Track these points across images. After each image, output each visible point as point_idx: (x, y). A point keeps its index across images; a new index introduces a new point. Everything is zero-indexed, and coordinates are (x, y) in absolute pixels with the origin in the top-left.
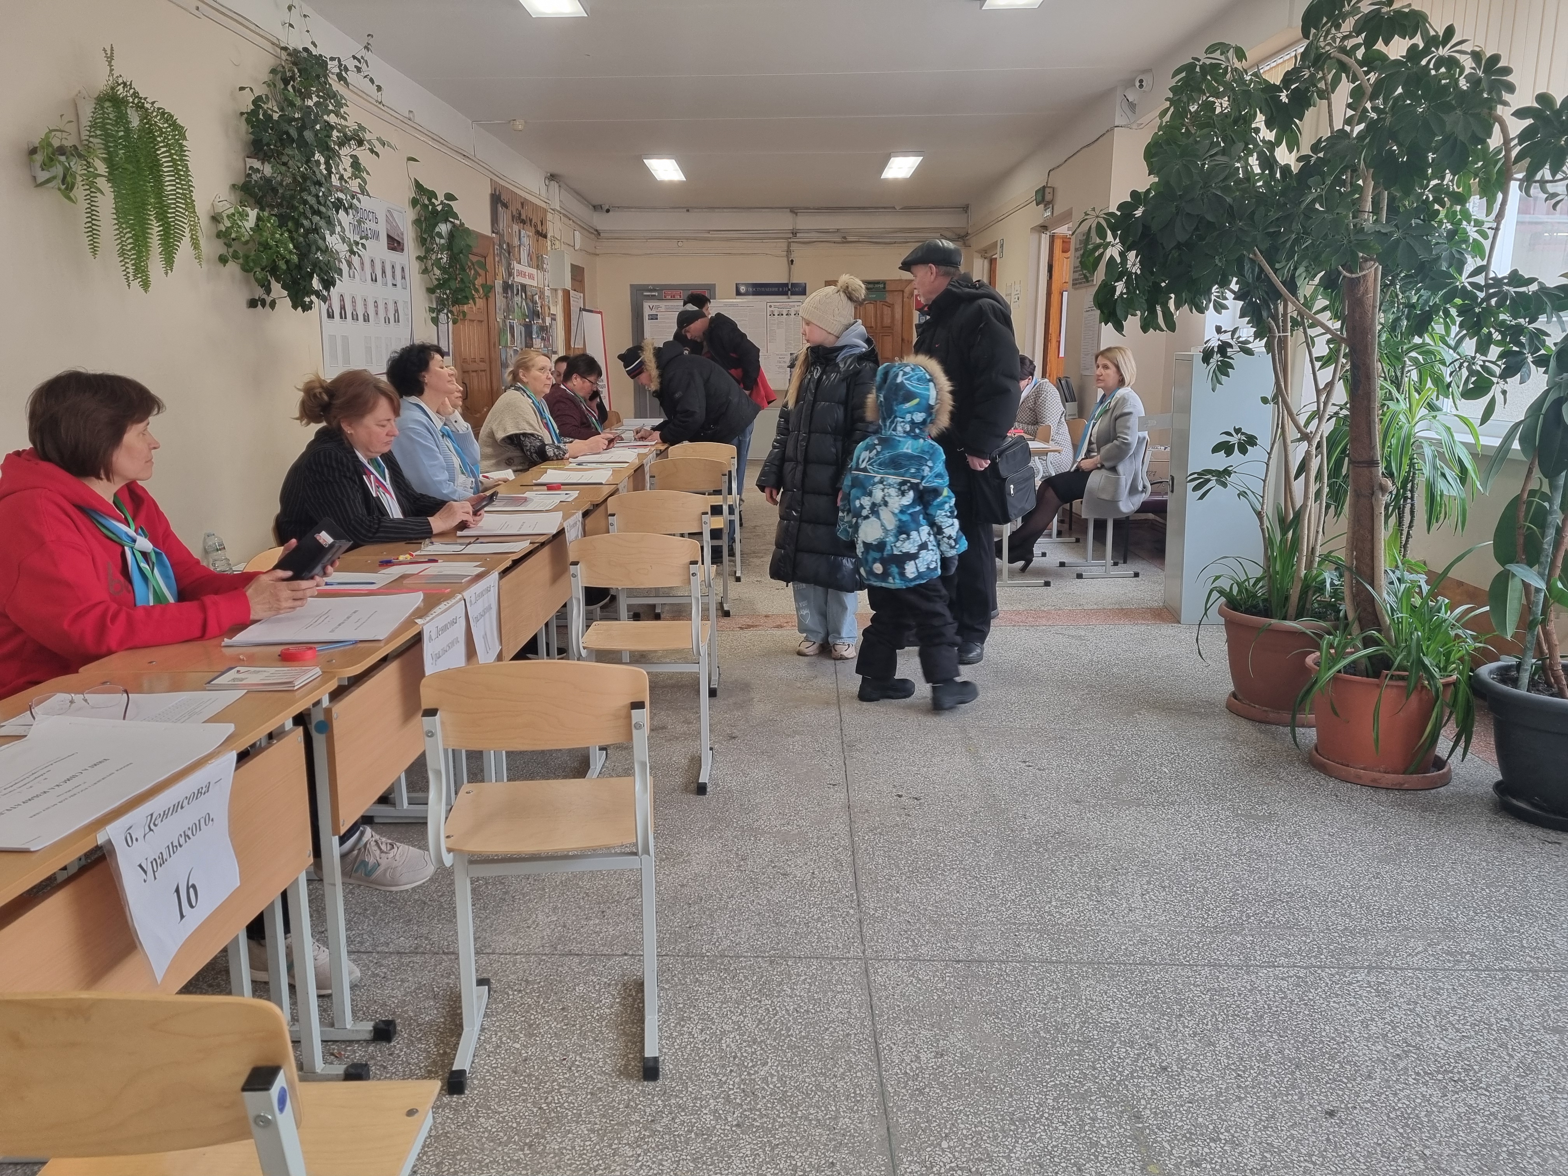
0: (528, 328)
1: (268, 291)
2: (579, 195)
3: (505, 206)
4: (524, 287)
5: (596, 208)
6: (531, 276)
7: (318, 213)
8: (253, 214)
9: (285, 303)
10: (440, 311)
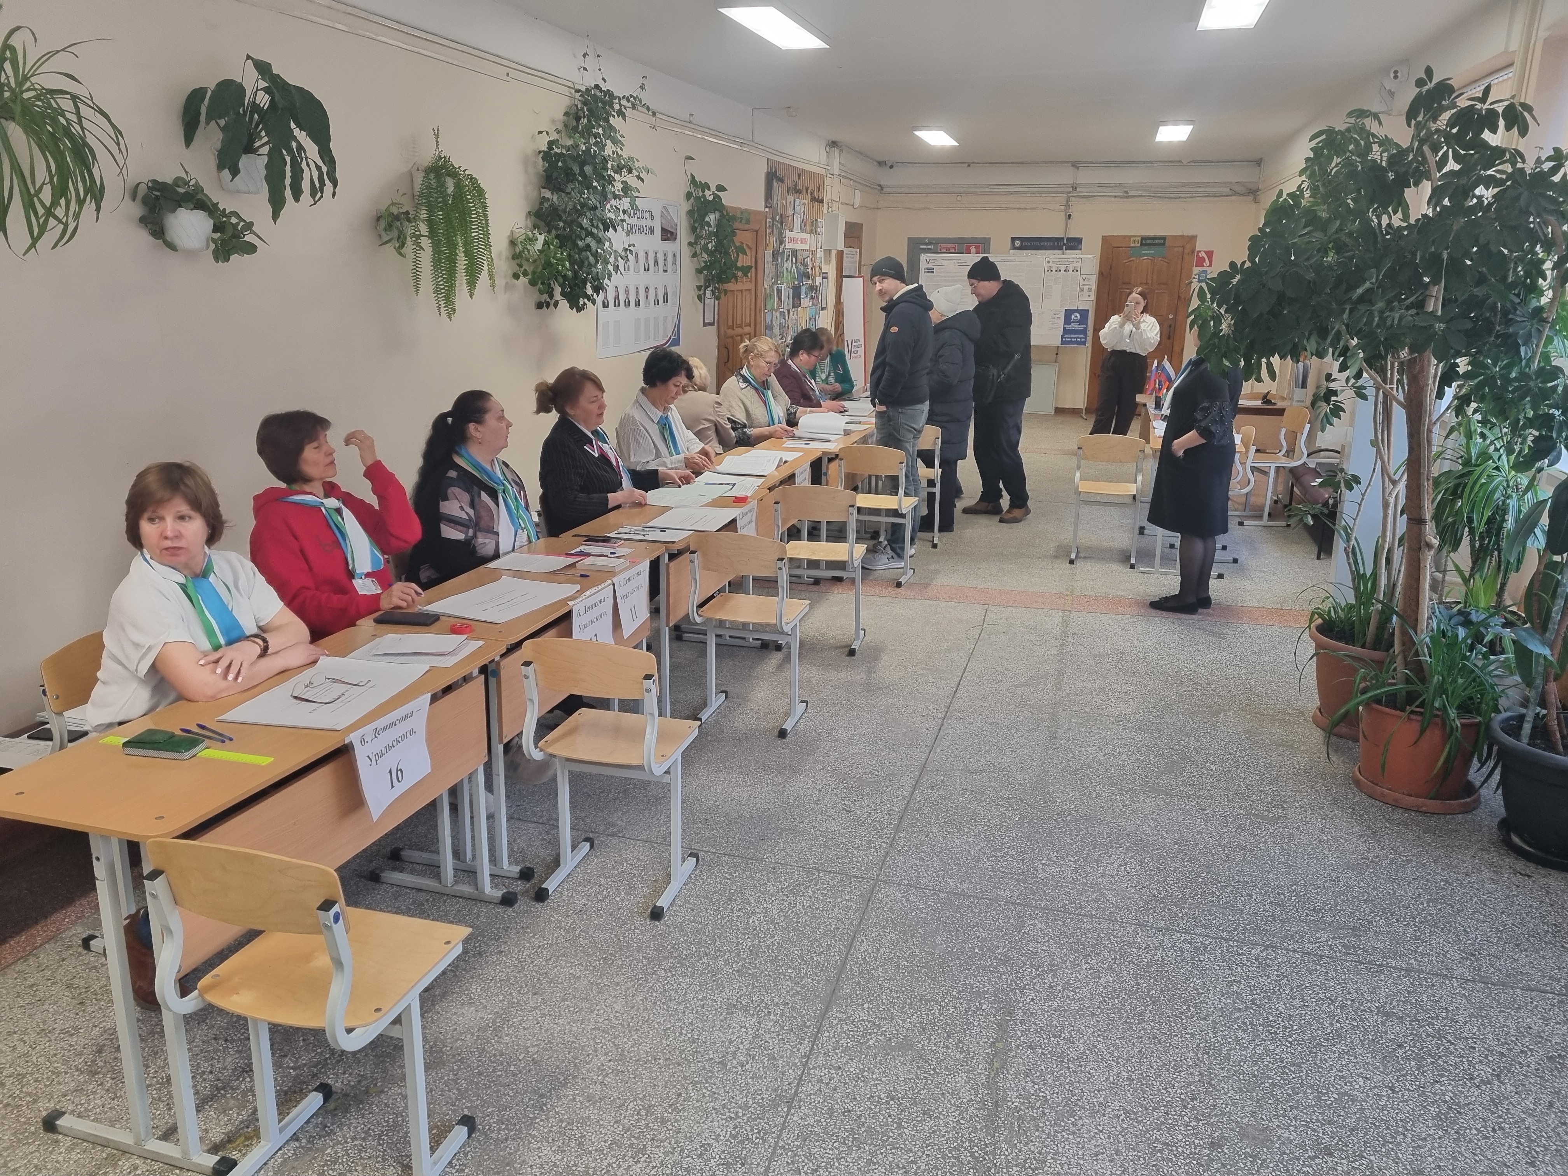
0: (797, 291)
1: (551, 296)
2: (861, 154)
3: (781, 180)
4: (795, 252)
5: (881, 164)
6: (803, 241)
7: (591, 234)
8: (541, 239)
9: (564, 304)
10: (706, 287)
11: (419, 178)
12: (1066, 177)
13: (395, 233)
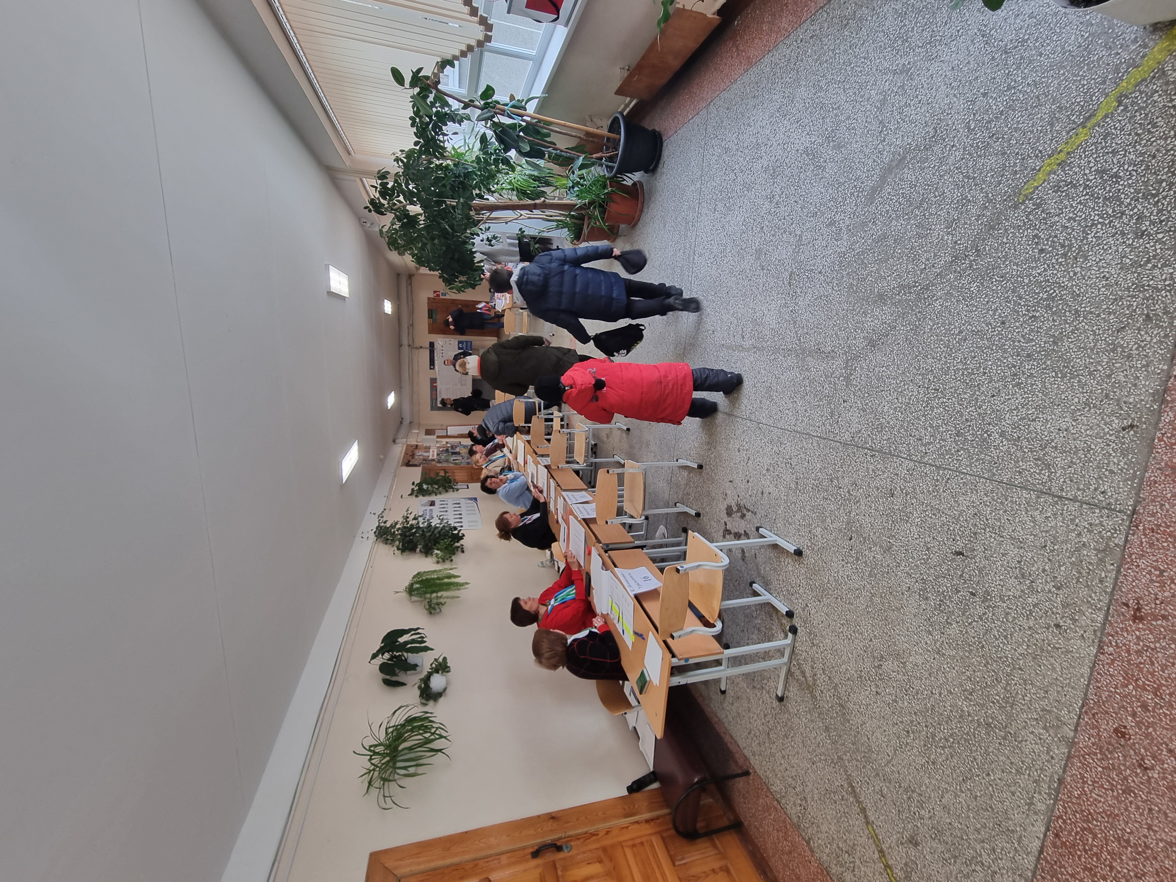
0: (454, 453)
1: (459, 547)
2: (398, 430)
3: (409, 461)
4: (438, 455)
5: (401, 423)
6: (433, 451)
7: (433, 531)
8: (436, 551)
9: (462, 542)
10: (453, 488)
11: (414, 598)
12: (405, 349)
13: (436, 607)
